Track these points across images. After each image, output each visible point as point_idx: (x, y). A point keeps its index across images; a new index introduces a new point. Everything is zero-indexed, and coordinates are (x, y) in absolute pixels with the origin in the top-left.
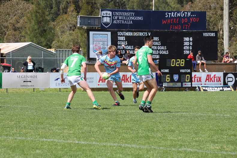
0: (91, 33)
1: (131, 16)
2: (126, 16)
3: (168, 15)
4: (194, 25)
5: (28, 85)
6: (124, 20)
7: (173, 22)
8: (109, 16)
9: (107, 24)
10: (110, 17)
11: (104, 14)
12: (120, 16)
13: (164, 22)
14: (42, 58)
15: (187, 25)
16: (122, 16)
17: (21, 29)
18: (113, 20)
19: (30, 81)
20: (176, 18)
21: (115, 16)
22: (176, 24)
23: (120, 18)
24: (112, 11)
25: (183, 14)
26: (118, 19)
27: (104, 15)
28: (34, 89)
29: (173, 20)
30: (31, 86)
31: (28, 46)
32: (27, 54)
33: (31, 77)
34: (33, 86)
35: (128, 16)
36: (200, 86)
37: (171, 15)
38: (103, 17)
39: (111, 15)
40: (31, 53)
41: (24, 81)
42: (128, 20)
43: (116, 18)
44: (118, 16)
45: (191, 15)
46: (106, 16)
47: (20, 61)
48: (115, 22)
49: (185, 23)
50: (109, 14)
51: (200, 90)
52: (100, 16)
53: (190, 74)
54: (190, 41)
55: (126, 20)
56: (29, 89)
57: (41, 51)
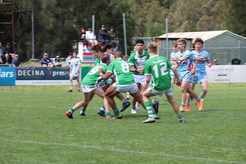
5: (223, 79)
14: (239, 48)
17: (216, 14)
19: (226, 75)
28: (230, 83)
30: (227, 80)
31: (223, 35)
32: (222, 43)
33: (227, 70)
34: (229, 80)
40: (226, 42)
41: (219, 75)
47: (213, 52)
56: (224, 84)
57: (238, 40)
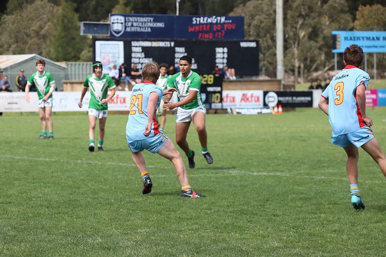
0: (98, 43)
1: (148, 22)
2: (142, 22)
3: (196, 20)
4: (229, 33)
6: (140, 27)
7: (202, 28)
8: (120, 22)
9: (118, 32)
10: (122, 23)
11: (114, 20)
12: (135, 21)
13: (191, 29)
15: (220, 33)
16: (137, 22)
18: (126, 27)
20: (206, 24)
21: (129, 22)
22: (206, 32)
23: (135, 24)
24: (125, 16)
25: (216, 20)
26: (132, 26)
27: (115, 22)
29: (203, 27)
35: (145, 22)
36: (233, 108)
37: (200, 21)
38: (113, 23)
39: (123, 21)
42: (145, 27)
43: (130, 24)
44: (133, 22)
45: (225, 20)
46: (117, 23)
48: (128, 30)
49: (217, 31)
50: (121, 20)
51: (232, 112)
52: (108, 23)
53: (220, 93)
54: (223, 53)
55: (143, 27)
